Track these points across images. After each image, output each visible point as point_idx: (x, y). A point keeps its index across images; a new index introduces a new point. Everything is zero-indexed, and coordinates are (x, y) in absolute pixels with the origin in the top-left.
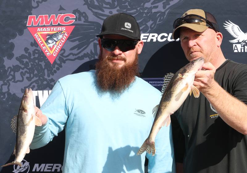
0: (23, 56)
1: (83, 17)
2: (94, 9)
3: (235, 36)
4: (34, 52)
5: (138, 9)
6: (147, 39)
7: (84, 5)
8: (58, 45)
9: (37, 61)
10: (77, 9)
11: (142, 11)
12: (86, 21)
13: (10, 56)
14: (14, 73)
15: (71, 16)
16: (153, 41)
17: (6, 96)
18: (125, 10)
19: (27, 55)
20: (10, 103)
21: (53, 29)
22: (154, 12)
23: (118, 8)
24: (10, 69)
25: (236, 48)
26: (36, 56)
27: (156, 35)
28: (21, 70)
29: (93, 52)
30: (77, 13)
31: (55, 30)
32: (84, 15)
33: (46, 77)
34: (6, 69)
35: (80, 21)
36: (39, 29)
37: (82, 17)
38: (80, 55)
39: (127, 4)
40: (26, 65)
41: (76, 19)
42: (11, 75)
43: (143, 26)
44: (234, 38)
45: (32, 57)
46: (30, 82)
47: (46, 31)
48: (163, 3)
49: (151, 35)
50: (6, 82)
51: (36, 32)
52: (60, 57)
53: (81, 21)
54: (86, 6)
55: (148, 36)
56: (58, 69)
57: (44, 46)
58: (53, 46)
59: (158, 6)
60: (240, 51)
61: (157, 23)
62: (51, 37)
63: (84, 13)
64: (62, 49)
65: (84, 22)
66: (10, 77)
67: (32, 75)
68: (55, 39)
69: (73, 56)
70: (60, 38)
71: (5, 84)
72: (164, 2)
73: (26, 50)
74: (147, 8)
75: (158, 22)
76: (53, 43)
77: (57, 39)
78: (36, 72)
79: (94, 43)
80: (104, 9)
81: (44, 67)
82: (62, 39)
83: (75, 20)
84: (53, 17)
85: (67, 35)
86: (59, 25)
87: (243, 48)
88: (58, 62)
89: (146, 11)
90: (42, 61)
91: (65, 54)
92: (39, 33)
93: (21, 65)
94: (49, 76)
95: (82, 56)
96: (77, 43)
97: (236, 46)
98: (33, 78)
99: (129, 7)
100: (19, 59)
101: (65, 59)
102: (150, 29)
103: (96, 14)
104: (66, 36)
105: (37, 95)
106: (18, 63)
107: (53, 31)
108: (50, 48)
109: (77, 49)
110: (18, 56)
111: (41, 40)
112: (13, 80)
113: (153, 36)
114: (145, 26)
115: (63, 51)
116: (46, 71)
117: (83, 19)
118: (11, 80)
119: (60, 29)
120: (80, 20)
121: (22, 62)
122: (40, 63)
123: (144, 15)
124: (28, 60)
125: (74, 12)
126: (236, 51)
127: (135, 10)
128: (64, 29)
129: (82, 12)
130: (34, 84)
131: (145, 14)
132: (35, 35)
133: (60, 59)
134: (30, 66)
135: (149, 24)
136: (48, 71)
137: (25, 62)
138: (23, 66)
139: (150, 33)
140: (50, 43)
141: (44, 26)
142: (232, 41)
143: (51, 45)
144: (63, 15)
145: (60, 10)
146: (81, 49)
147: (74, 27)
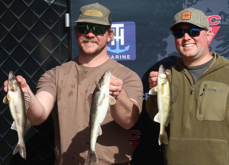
1: (228, 18)
7: (228, 7)
10: (223, 11)
15: (217, 17)
30: (222, 15)
32: (228, 16)
37: (226, 19)
41: (221, 20)
65: (228, 23)
69: (219, 53)
85: (213, 35)
96: (222, 42)
100: (171, 56)
109: (222, 47)
110: (170, 53)
117: (228, 20)
120: (225, 21)
125: (220, 14)
128: (211, 29)
129: (227, 14)
144: (210, 16)
145: (207, 12)
146: (226, 48)
147: (219, 27)
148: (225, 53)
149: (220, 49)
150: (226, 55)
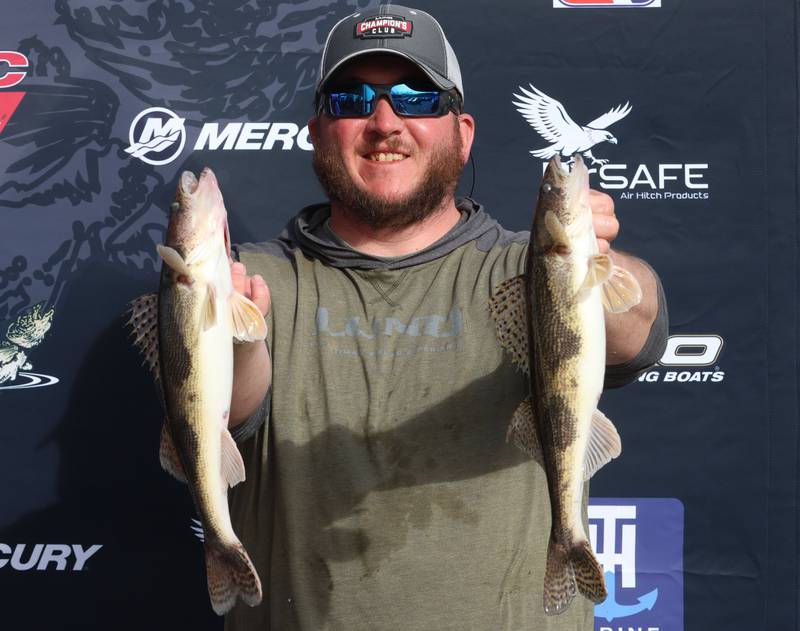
1: (54, 63)
2: (86, 36)
3: (548, 135)
5: (236, 41)
6: (262, 141)
7: (58, 22)
10: (35, 37)
11: (247, 49)
12: (63, 76)
15: (14, 59)
16: (284, 148)
18: (191, 45)
22: (288, 53)
23: (169, 37)
27: (293, 128)
29: (86, 178)
30: (32, 50)
32: (56, 56)
35: (44, 78)
37: (49, 64)
38: (42, 189)
39: (198, 24)
41: (29, 70)
43: (252, 99)
48: (318, 25)
49: (277, 127)
53: (46, 75)
54: (63, 28)
55: (266, 132)
59: (301, 32)
61: (298, 88)
63: (58, 50)
65: (56, 79)
69: (18, 191)
72: (322, 21)
74: (263, 39)
75: (302, 85)
79: (88, 150)
80: (123, 39)
83: (25, 73)
89: (260, 50)
95: (47, 192)
96: (31, 148)
99: (204, 34)
102: (272, 109)
103: (95, 55)
109: (29, 169)
113: (283, 132)
114: (256, 97)
117: (52, 70)
120: (42, 72)
123: (255, 62)
125: (24, 47)
127: (225, 46)
129: (50, 46)
131: (259, 60)
135: (271, 90)
139: (272, 120)
142: (539, 153)
146: (44, 171)
147: (20, 95)
148: (42, 192)
149: (25, 176)
150: (45, 200)
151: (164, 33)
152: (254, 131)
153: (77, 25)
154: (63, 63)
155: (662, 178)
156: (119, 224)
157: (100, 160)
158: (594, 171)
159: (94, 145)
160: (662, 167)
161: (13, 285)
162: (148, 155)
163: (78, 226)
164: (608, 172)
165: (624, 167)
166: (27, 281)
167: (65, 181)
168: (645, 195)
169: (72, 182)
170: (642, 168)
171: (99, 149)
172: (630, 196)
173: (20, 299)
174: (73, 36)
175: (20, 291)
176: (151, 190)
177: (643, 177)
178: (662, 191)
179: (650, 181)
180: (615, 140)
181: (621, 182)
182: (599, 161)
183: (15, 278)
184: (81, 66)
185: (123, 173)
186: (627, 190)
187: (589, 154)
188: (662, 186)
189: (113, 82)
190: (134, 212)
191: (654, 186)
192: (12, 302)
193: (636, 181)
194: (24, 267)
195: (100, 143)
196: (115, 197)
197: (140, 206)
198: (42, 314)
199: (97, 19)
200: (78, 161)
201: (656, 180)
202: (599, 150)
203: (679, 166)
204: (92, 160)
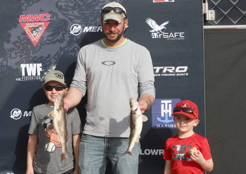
0: (16, 42)
1: (56, 16)
2: (62, 10)
3: (153, 28)
4: (24, 39)
5: (91, 10)
6: (96, 30)
7: (56, 8)
8: (39, 34)
9: (25, 45)
10: (52, 11)
11: (93, 12)
12: (57, 18)
13: (8, 42)
14: (11, 53)
16: (101, 31)
17: (6, 68)
18: (82, 11)
19: (19, 41)
20: (8, 72)
21: (36, 24)
23: (78, 10)
24: (8, 50)
25: (153, 36)
26: (25, 41)
28: (15, 51)
29: (62, 38)
31: (37, 24)
33: (31, 55)
34: (6, 50)
35: (53, 19)
36: (27, 24)
38: (53, 41)
39: (84, 7)
40: (19, 47)
41: (50, 17)
42: (9, 54)
43: (95, 22)
44: (152, 29)
45: (23, 42)
46: (21, 58)
47: (32, 25)
49: (99, 27)
50: (5, 58)
51: (25, 26)
52: (40, 42)
54: (57, 9)
55: (97, 28)
56: (39, 50)
57: (30, 35)
58: (36, 35)
60: (156, 37)
62: (35, 29)
63: (56, 13)
64: (42, 37)
65: (56, 19)
66: (8, 55)
67: (22, 54)
68: (37, 30)
69: (49, 41)
70: (40, 30)
71: (4, 60)
73: (19, 37)
74: (96, 10)
76: (36, 33)
77: (39, 30)
78: (25, 52)
79: (62, 33)
80: (69, 11)
81: (30, 49)
82: (42, 30)
84: (36, 16)
86: (40, 21)
87: (158, 35)
88: (39, 45)
89: (96, 12)
90: (28, 45)
91: (44, 40)
92: (27, 27)
93: (15, 47)
94: (33, 54)
95: (55, 41)
96: (51, 33)
97: (153, 34)
98: (23, 55)
99: (85, 9)
100: (14, 43)
101: (43, 43)
102: (98, 24)
103: (63, 14)
104: (44, 28)
105: (25, 67)
106: (13, 46)
107: (36, 25)
108: (34, 36)
109: (51, 37)
110: (13, 41)
111: (28, 31)
112: (10, 57)
113: (101, 28)
115: (42, 38)
116: (31, 51)
117: (55, 17)
118: (8, 57)
119: (40, 23)
120: (53, 17)
121: (16, 46)
122: (27, 46)
123: (95, 15)
124: (20, 44)
125: (50, 13)
126: (153, 37)
127: (89, 12)
128: (43, 24)
130: (24, 60)
132: (24, 28)
133: (40, 43)
134: (21, 48)
135: (98, 20)
136: (33, 51)
137: (18, 46)
138: (16, 48)
140: (34, 33)
141: (30, 22)
142: (151, 31)
143: (35, 34)
144: (42, 14)
145: (40, 11)
146: (54, 37)
147: (49, 22)
149: (50, 38)
150: (54, 43)
151: (77, 10)
152: (95, 28)
153: (60, 8)
154: (57, 16)
155: (175, 35)
156: (69, 47)
157: (65, 35)
158: (162, 34)
159: (64, 32)
160: (175, 33)
161: (48, 60)
162: (74, 33)
163: (61, 48)
164: (165, 35)
165: (168, 33)
166: (51, 59)
167: (58, 39)
168: (172, 39)
169: (59, 39)
170: (171, 33)
171: (65, 32)
172: (169, 39)
173: (50, 62)
174: (59, 11)
175: (50, 61)
176: (75, 40)
177: (171, 35)
178: (175, 38)
179: (173, 36)
180: (166, 28)
181: (167, 36)
182: (163, 32)
183: (49, 58)
184: (61, 16)
185: (69, 37)
186: (168, 38)
187: (161, 31)
188: (175, 37)
189: (67, 19)
190: (72, 45)
191: (174, 37)
192: (48, 63)
193: (170, 36)
194: (50, 56)
195: (65, 31)
196: (68, 42)
197: (73, 43)
198: (54, 65)
199: (64, 7)
200: (61, 35)
201: (174, 36)
202: (163, 30)
203: (179, 33)
204: (63, 35)
